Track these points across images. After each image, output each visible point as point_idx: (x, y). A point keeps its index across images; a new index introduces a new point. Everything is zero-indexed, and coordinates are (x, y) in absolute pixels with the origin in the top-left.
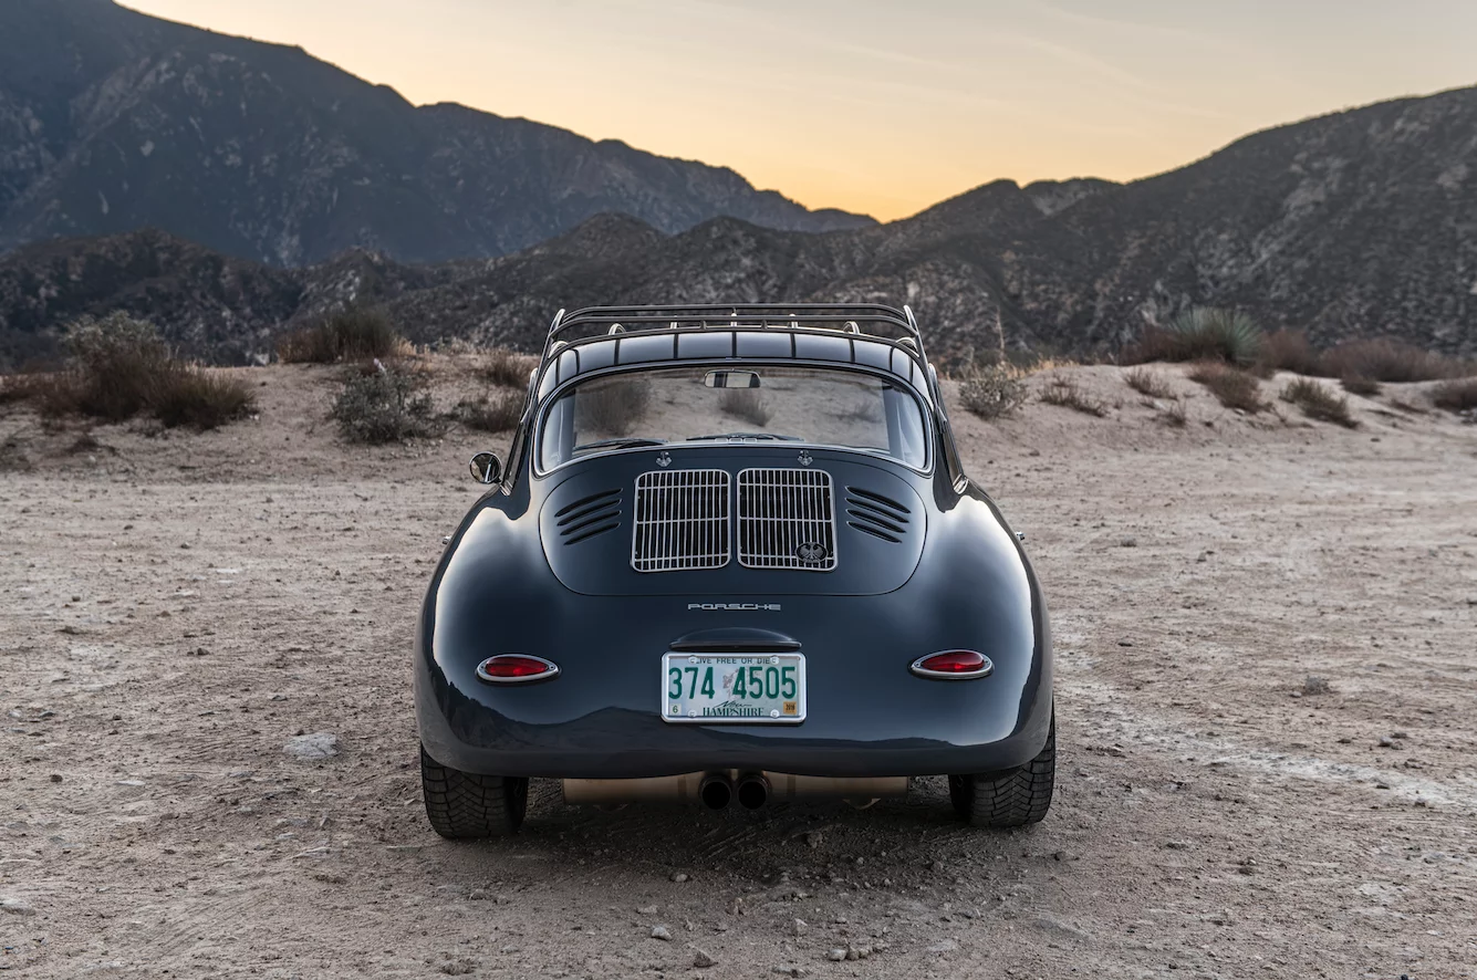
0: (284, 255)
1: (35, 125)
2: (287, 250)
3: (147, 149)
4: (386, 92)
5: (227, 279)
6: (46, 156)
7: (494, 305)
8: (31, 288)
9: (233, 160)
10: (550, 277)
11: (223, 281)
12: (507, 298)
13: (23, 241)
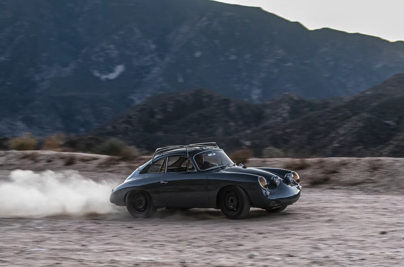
0: (254, 97)
1: (153, 47)
2: (256, 95)
3: (198, 54)
4: (297, 25)
5: (232, 109)
6: (157, 59)
7: (349, 117)
8: (152, 114)
9: (233, 57)
10: (375, 104)
11: (231, 109)
12: (356, 114)
13: (149, 95)
